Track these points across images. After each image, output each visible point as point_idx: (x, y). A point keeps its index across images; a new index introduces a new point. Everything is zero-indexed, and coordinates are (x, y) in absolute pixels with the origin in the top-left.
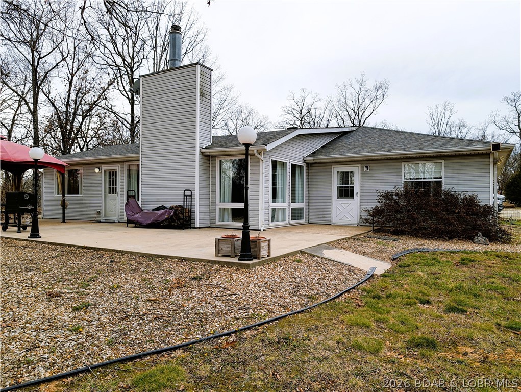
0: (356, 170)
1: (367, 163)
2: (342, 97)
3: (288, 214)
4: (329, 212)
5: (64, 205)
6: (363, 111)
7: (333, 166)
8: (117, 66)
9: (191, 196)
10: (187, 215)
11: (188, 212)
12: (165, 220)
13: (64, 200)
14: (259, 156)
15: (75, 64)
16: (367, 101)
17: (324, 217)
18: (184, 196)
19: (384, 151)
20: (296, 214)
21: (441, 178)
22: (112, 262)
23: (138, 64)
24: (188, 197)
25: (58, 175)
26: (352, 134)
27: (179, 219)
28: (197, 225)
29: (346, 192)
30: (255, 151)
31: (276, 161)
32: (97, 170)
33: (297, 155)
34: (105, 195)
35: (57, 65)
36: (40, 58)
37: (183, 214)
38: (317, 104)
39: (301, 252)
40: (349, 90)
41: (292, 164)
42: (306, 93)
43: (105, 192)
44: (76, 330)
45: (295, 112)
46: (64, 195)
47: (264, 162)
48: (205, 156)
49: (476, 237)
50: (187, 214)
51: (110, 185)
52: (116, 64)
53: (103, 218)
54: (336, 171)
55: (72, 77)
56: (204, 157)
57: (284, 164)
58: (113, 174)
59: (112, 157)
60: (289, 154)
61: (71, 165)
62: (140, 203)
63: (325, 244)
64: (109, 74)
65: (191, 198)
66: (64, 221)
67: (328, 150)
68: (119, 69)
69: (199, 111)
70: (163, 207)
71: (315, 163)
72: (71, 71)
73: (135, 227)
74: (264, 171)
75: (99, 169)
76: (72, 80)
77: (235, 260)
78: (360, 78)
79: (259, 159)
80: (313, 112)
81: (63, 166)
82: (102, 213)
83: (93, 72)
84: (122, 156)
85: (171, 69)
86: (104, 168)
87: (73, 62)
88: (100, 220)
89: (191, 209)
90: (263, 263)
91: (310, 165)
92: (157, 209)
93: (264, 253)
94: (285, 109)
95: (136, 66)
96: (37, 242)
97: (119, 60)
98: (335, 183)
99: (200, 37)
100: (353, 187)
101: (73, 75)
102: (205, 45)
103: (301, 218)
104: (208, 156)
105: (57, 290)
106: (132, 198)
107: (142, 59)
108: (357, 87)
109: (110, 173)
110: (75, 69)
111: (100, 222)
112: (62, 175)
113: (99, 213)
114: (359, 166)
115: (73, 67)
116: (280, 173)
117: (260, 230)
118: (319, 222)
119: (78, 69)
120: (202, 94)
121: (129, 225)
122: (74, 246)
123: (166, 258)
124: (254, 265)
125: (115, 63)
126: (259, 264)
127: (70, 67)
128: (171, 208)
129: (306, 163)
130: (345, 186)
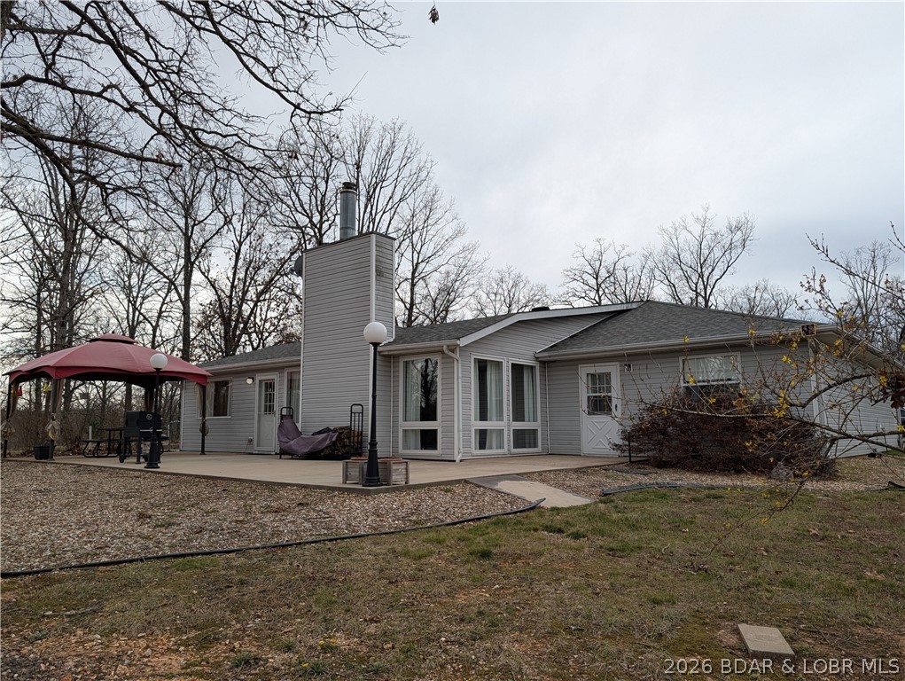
0: (614, 370)
1: (629, 359)
2: (672, 248)
3: (508, 438)
4: (576, 435)
5: (204, 431)
6: (710, 269)
7: (580, 366)
8: (298, 227)
9: (362, 413)
10: (356, 440)
11: (358, 436)
12: (326, 448)
13: (204, 424)
14: (451, 354)
15: (245, 227)
16: (717, 253)
17: (570, 444)
18: (352, 413)
19: (651, 340)
20: (523, 439)
22: (224, 490)
23: (330, 222)
24: (357, 415)
25: (198, 389)
26: (628, 314)
27: (345, 446)
29: (600, 405)
30: (445, 347)
31: (486, 361)
32: (249, 381)
33: (525, 350)
34: (259, 416)
35: (217, 232)
36: (195, 225)
37: (349, 438)
38: (628, 262)
39: (466, 481)
40: (683, 236)
41: (512, 364)
42: (605, 245)
43: (259, 411)
44: (147, 538)
45: (586, 277)
46: (204, 416)
47: (460, 362)
48: (384, 356)
49: (775, 470)
50: (356, 438)
51: (266, 402)
52: (298, 225)
53: (256, 449)
54: (584, 371)
55: (240, 245)
57: (498, 365)
58: (270, 386)
59: (268, 361)
60: (508, 349)
61: (215, 374)
62: (299, 426)
63: (517, 474)
64: (292, 238)
65: (362, 416)
66: (203, 452)
67: (575, 342)
68: (303, 233)
69: (374, 296)
70: (327, 430)
71: (555, 361)
72: (239, 238)
73: (292, 459)
74: (460, 375)
75: (253, 379)
76: (239, 250)
77: (360, 487)
78: (700, 214)
79: (453, 358)
80: (620, 274)
81: (204, 377)
82: (255, 442)
83: (269, 239)
84: (280, 360)
85: (342, 241)
86: (259, 377)
87: (242, 225)
88: (250, 451)
89: (361, 432)
90: (394, 490)
91: (545, 364)
92: (320, 432)
93: (397, 478)
94: (569, 273)
95: (325, 226)
96: (152, 472)
97: (303, 220)
98: (584, 393)
99: (423, 174)
100: (610, 397)
101: (240, 244)
102: (433, 184)
103: (535, 445)
104: (389, 356)
105: (150, 512)
106: (289, 416)
107: (335, 216)
108: (697, 230)
109: (267, 384)
110: (244, 234)
111: (252, 454)
112: (203, 389)
113: (251, 441)
114: (618, 363)
115: (241, 232)
116: (493, 378)
117: (454, 461)
118: (564, 452)
119: (248, 234)
120: (379, 273)
121: (283, 456)
122: (191, 475)
123: (284, 485)
124: (377, 492)
125: (297, 222)
126: (387, 491)
127: (238, 233)
128: (335, 430)
129: (540, 362)
130: (598, 394)
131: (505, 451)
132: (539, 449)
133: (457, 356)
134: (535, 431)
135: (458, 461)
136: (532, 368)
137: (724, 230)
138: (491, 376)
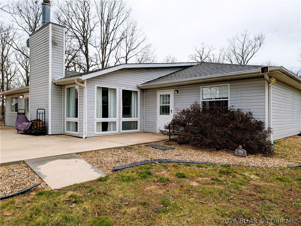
0: (171, 93)
1: (178, 88)
2: (232, 47)
3: (119, 126)
4: (155, 124)
6: (246, 55)
7: (157, 91)
9: (45, 113)
17: (152, 128)
18: (37, 113)
20: (126, 126)
21: (228, 98)
24: (41, 114)
28: (50, 133)
29: (165, 110)
30: (76, 81)
32: (21, 97)
34: (26, 112)
37: (37, 125)
40: (237, 42)
41: (123, 90)
42: (205, 45)
43: (26, 110)
48: (58, 85)
49: (237, 150)
54: (159, 93)
56: (57, 87)
57: (114, 90)
65: (45, 114)
71: (147, 89)
75: (23, 96)
78: (244, 33)
79: (83, 87)
89: (45, 122)
98: (159, 104)
100: (169, 106)
103: (136, 128)
114: (173, 90)
117: (82, 138)
118: (150, 131)
120: (54, 44)
128: (31, 121)
129: (140, 89)
130: (165, 105)
131: (117, 131)
132: (138, 130)
133: (85, 85)
134: (137, 122)
135: (84, 137)
136: (136, 92)
137: (253, 40)
138: (110, 95)
